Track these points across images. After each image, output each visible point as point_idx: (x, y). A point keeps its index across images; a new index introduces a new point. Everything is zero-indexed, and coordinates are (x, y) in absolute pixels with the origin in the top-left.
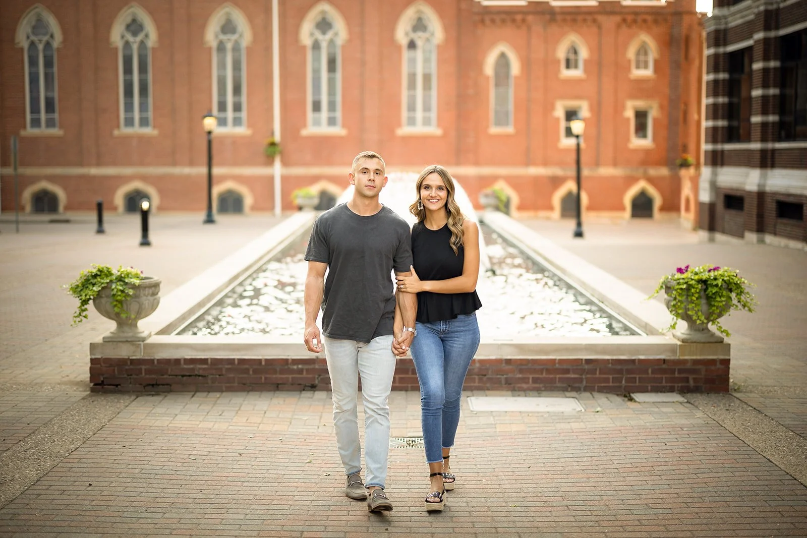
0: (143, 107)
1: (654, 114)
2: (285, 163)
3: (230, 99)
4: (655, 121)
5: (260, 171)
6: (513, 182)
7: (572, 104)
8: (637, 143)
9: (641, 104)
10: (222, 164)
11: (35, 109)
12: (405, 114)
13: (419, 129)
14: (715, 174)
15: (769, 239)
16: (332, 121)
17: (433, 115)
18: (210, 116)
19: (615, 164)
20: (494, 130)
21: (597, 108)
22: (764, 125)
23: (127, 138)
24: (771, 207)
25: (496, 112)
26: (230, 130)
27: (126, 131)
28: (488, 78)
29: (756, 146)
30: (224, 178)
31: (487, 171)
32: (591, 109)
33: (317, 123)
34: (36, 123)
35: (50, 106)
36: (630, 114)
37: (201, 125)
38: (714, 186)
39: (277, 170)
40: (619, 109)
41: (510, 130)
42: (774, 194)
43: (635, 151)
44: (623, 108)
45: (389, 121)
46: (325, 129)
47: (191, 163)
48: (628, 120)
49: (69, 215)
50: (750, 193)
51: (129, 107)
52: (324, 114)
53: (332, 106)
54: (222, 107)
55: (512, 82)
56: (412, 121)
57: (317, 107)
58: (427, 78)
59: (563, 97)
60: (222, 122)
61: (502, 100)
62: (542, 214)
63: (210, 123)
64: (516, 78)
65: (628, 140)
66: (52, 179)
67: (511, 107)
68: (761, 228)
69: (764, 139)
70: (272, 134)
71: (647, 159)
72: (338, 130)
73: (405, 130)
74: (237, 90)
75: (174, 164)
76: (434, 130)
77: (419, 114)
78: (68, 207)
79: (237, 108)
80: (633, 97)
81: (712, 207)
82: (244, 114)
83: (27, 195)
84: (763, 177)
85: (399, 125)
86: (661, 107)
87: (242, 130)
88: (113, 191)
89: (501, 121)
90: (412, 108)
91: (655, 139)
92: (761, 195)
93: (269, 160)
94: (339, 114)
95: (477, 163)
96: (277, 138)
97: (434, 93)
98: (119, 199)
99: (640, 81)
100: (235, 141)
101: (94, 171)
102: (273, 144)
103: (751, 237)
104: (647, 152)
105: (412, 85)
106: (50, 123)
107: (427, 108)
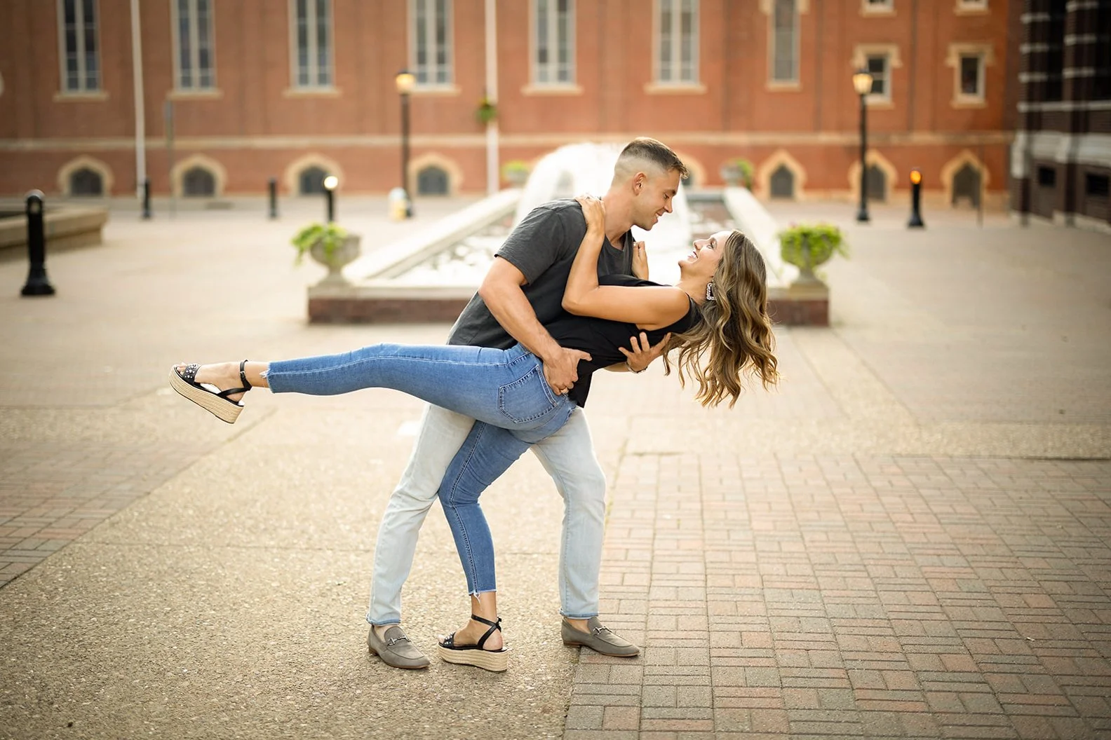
0: (322, 61)
1: (986, 60)
2: (503, 130)
3: (432, 48)
4: (989, 70)
5: (469, 141)
6: (799, 153)
7: (876, 49)
8: (964, 100)
9: (968, 48)
10: (423, 131)
11: (186, 64)
12: (657, 65)
13: (676, 85)
14: (1030, 142)
15: (1080, 220)
16: (562, 76)
17: (694, 66)
18: (405, 72)
19: (933, 128)
20: (774, 85)
21: (910, 56)
22: (1077, 80)
23: (300, 101)
24: (1081, 181)
25: (777, 62)
26: (432, 88)
27: (299, 90)
28: (765, 18)
29: (1067, 106)
30: (424, 150)
31: (763, 139)
32: (903, 57)
33: (543, 77)
34: (187, 82)
35: (204, 61)
36: (954, 62)
37: (394, 85)
38: (1028, 156)
39: (493, 139)
40: (939, 54)
41: (794, 84)
42: (1086, 165)
43: (962, 111)
44: (946, 54)
45: (637, 76)
46: (554, 86)
47: (383, 131)
48: (951, 70)
49: (230, 198)
50: (1060, 164)
51: (303, 60)
52: (553, 67)
53: (563, 57)
54: (422, 58)
55: (797, 21)
56: (666, 75)
57: (543, 57)
58: (686, 18)
59: (865, 40)
60: (421, 78)
61: (784, 45)
62: (836, 194)
63: (405, 82)
64: (803, 16)
65: (950, 95)
66: (208, 153)
67: (796, 54)
68: (1070, 207)
69: (1076, 98)
70: (484, 91)
71: (976, 121)
72: (569, 88)
73: (658, 86)
74: (441, 37)
75: (361, 131)
76: (694, 86)
77: (676, 66)
78: (229, 189)
79: (441, 59)
80: (959, 39)
81: (1025, 182)
82: (450, 68)
83: (178, 172)
84: (1075, 145)
85: (649, 79)
86: (997, 52)
87: (447, 89)
88: (283, 167)
89: (783, 72)
90: (666, 57)
91: (987, 96)
92: (1071, 167)
93: (481, 127)
94: (572, 66)
95: (751, 128)
96: (493, 96)
97: (695, 38)
98: (291, 178)
99: (970, 18)
100: (439, 103)
101: (260, 142)
102: (486, 107)
103: (1060, 218)
104: (976, 112)
105: (666, 28)
106: (205, 82)
107: (686, 57)
